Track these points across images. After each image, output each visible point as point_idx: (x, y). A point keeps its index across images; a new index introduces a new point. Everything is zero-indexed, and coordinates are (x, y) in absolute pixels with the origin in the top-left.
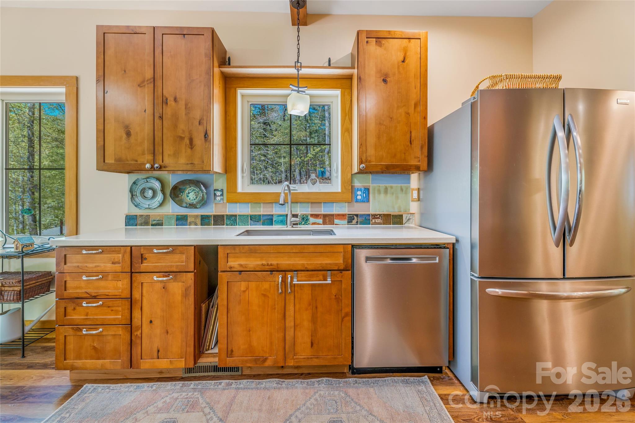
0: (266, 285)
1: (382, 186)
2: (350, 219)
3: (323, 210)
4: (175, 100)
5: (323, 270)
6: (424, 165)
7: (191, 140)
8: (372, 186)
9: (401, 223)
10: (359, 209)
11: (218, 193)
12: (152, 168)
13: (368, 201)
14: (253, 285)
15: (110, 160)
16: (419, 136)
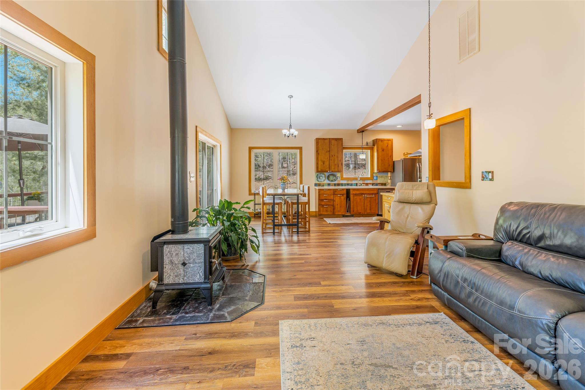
0: (360, 197)
1: (381, 175)
2: (373, 184)
3: (366, 182)
4: (334, 155)
5: (372, 194)
6: (392, 171)
7: (338, 165)
8: (378, 175)
9: (386, 185)
10: (375, 182)
11: (338, 178)
12: (330, 172)
13: (377, 179)
14: (358, 197)
15: (319, 170)
16: (391, 164)
